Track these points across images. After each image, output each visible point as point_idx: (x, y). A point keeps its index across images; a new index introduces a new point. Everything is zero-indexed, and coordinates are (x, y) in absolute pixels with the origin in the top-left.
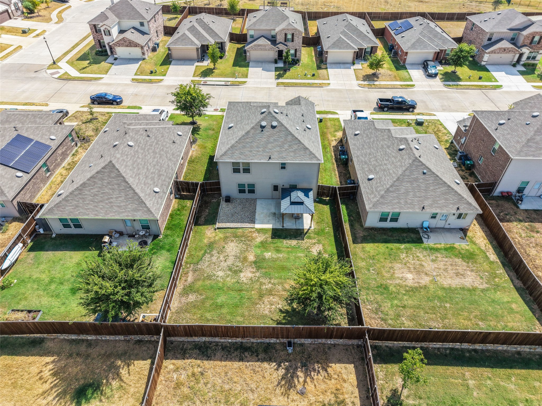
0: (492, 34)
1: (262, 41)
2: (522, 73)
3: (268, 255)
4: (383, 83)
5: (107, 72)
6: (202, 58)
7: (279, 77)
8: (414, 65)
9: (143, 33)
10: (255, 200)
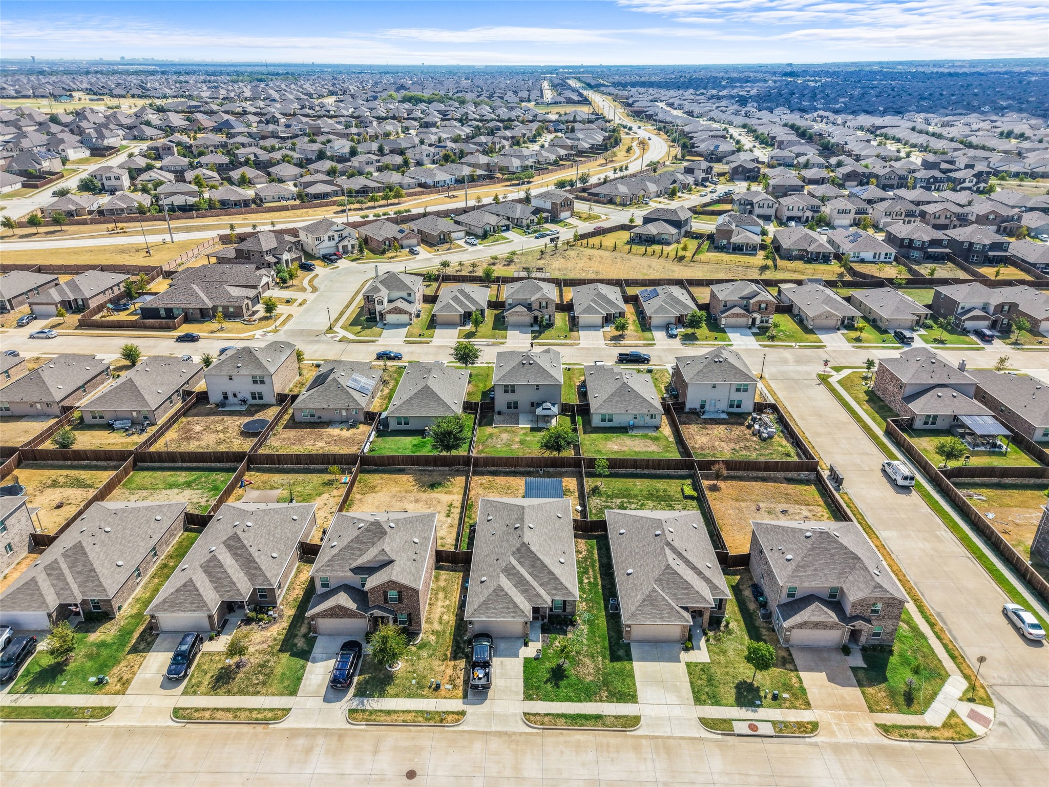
0: (726, 302)
1: (520, 309)
2: (754, 334)
3: (528, 439)
4: (627, 342)
5: (380, 336)
6: (464, 324)
7: (534, 338)
8: (659, 328)
9: (410, 302)
10: (518, 414)
